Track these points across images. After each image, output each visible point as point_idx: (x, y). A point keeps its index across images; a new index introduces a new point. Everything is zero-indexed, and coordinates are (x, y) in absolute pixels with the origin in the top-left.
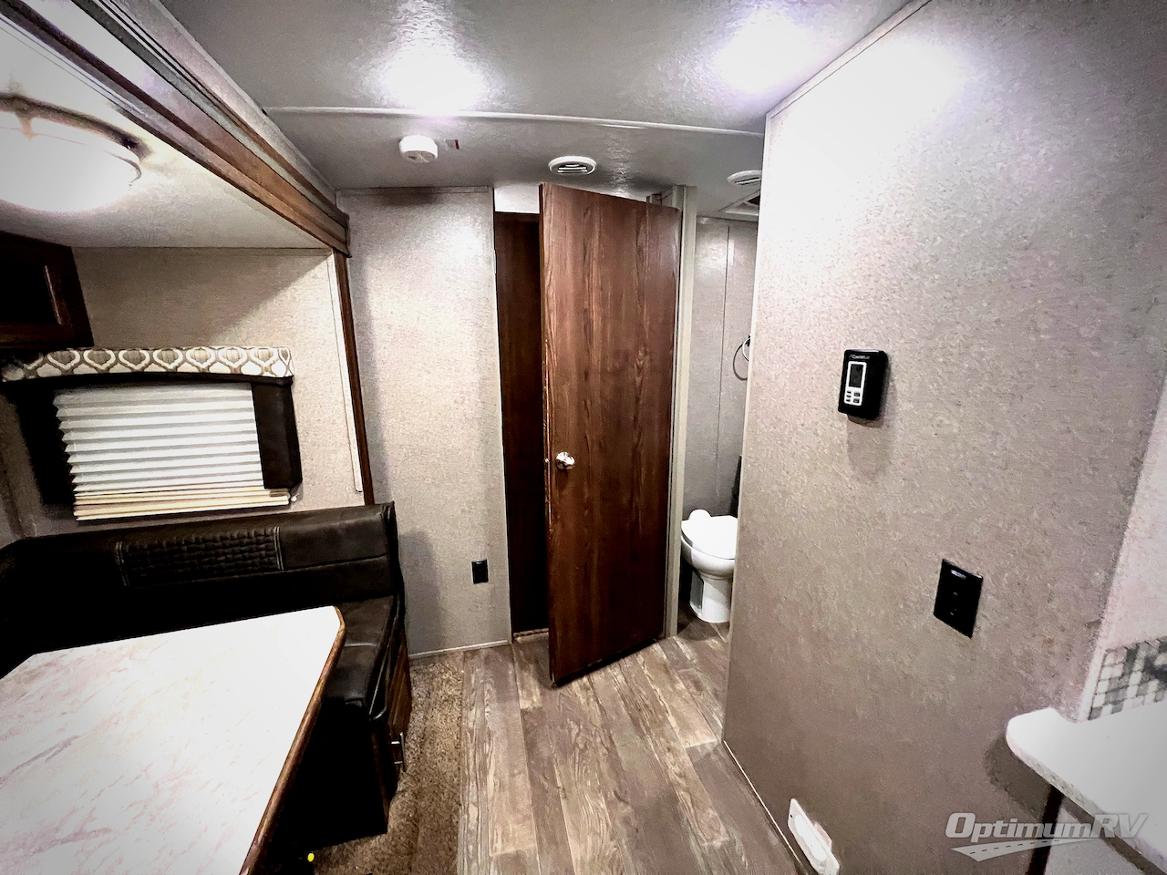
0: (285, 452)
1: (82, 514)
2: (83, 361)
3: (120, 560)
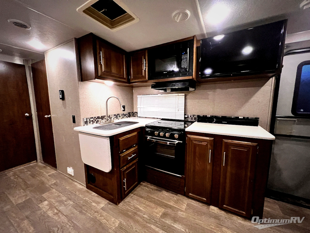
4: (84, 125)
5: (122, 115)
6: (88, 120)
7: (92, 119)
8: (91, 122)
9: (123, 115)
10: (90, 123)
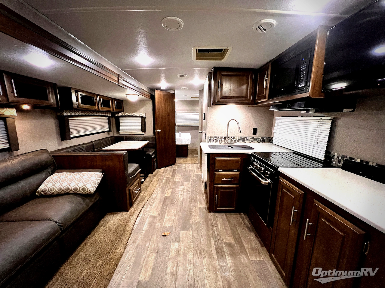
0: (144, 127)
1: (120, 133)
2: (123, 114)
3: (125, 138)
4: (208, 142)
5: (251, 139)
6: (212, 138)
7: (216, 138)
8: (215, 141)
9: (253, 138)
10: (213, 141)
